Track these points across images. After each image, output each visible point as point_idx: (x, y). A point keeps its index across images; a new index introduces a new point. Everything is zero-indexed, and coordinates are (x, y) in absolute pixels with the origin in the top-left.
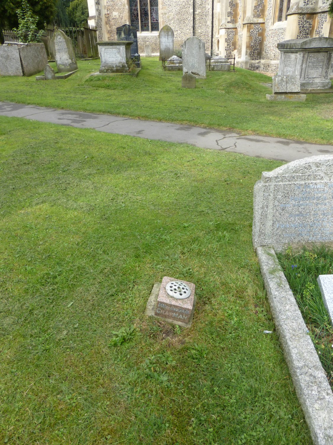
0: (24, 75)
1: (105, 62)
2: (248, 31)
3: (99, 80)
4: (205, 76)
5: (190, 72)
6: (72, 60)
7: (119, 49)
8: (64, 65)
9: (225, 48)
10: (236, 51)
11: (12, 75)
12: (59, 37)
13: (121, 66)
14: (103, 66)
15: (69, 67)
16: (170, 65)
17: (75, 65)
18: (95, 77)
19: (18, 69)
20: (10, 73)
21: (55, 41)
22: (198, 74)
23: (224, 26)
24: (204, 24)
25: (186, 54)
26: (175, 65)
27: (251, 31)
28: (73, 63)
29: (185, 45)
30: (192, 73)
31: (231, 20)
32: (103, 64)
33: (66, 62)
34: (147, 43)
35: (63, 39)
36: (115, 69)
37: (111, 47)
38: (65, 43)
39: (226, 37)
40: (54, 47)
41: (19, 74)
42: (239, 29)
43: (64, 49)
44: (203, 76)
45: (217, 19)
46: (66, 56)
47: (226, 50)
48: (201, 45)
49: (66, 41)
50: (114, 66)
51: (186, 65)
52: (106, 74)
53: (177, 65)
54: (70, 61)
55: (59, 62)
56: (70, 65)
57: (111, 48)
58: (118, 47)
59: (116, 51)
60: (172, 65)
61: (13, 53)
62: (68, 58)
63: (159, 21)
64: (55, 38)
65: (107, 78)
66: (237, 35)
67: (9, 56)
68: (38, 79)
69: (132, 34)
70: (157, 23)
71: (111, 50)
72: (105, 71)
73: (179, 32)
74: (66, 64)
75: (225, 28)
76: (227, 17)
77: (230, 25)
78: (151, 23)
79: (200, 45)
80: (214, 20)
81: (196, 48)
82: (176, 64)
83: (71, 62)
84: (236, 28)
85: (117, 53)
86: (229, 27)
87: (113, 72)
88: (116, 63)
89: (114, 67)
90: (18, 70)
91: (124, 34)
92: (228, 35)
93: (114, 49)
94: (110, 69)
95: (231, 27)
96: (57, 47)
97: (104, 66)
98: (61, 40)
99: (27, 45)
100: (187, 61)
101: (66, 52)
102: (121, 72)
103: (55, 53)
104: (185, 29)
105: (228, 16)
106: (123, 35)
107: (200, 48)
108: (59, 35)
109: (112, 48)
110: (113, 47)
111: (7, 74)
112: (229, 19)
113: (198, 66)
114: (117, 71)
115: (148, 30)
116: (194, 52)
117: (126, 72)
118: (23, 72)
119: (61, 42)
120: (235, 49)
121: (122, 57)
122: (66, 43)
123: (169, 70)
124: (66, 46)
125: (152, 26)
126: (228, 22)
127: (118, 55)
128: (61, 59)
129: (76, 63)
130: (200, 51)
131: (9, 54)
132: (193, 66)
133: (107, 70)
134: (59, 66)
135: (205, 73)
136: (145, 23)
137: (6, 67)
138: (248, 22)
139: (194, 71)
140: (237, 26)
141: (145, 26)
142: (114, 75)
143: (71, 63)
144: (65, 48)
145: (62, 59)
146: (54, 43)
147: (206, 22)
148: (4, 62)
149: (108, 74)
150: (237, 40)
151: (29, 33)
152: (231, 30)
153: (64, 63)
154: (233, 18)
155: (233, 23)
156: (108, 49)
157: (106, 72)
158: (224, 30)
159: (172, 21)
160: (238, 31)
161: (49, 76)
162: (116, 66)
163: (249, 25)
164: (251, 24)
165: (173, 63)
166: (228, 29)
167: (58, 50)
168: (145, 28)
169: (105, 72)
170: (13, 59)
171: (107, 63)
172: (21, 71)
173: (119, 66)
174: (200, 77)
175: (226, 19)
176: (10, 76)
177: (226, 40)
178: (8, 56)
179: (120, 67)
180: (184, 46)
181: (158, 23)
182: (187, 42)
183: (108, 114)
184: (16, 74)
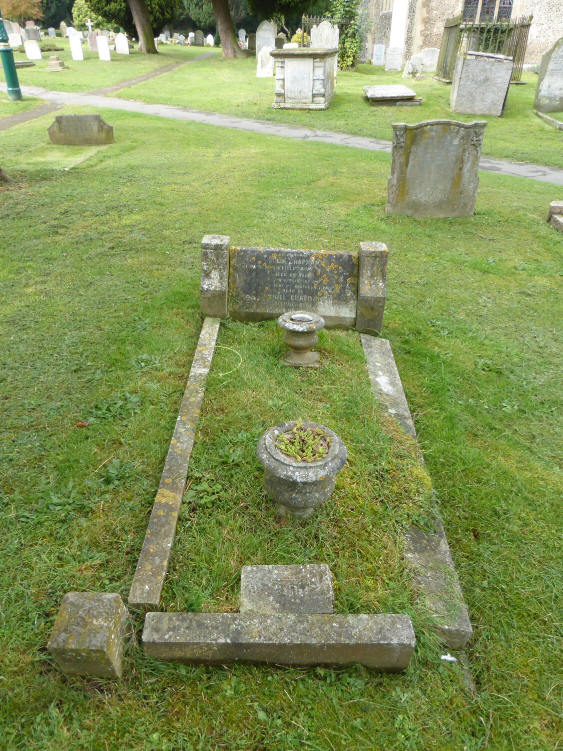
0: (502, 115)
8: (550, 98)
11: (478, 113)
15: (558, 102)
19: (495, 104)
20: (476, 109)
33: (558, 93)
41: (494, 112)
43: (562, 70)
46: (562, 83)
55: (542, 93)
61: (499, 74)
63: (514, 6)
70: (509, 8)
73: (545, 26)
74: (555, 97)
78: (500, 8)
90: (496, 106)
96: (551, 66)
104: (556, 22)
111: (469, 111)
118: (503, 108)
128: (549, 86)
131: (491, 76)
134: (539, 100)
136: (488, 8)
137: (474, 99)
141: (488, 12)
145: (551, 87)
146: (549, 59)
153: (553, 96)
159: (538, 7)
167: (552, 70)
170: (495, 85)
172: (500, 108)
178: (486, 79)
184: (487, 112)
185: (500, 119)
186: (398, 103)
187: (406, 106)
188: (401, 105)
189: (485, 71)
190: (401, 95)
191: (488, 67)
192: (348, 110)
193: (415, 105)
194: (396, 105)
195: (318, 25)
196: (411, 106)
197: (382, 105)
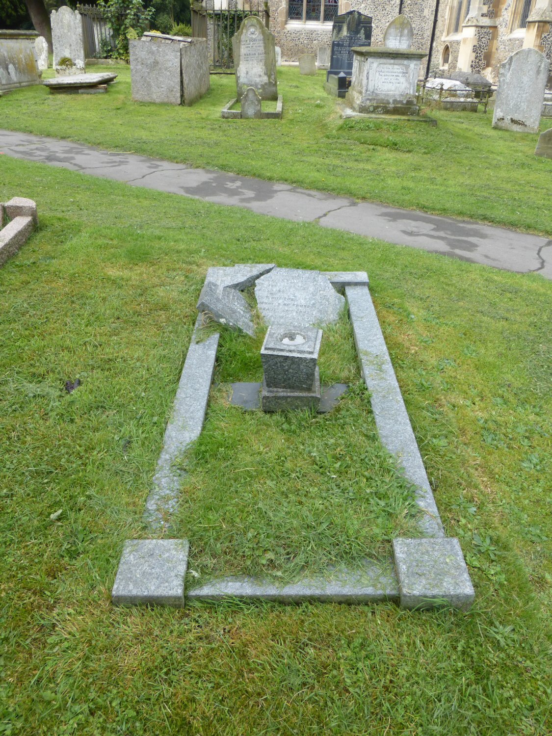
0: (182, 103)
1: (373, 92)
2: (537, 36)
3: (368, 128)
4: (536, 127)
5: (509, 118)
6: (269, 77)
7: (407, 67)
9: (471, 63)
10: (489, 69)
11: (158, 101)
12: (252, 30)
13: (405, 102)
14: (368, 99)
15: (260, 91)
16: (448, 99)
17: (274, 88)
18: (357, 122)
19: (172, 91)
20: (154, 96)
21: (243, 37)
22: (522, 124)
23: (475, 21)
24: (418, 13)
25: (507, 83)
26: (457, 100)
27: (543, 36)
28: (270, 83)
29: (510, 64)
30: (512, 121)
31: (488, 11)
32: (369, 95)
33: (258, 80)
34: (314, 42)
35: (259, 34)
36: (392, 106)
37: (392, 61)
38: (261, 44)
39: (476, 43)
40: (239, 48)
41: (173, 100)
42: (502, 30)
43: (257, 55)
44: (533, 129)
45: (448, 7)
46: (260, 70)
47: (472, 66)
48: (543, 66)
49: (264, 39)
50: (391, 101)
51: (503, 104)
52: (373, 116)
53: (462, 100)
54: (265, 79)
55: (242, 80)
56: (263, 86)
57: (391, 64)
58: (406, 62)
59: (401, 70)
60: (453, 99)
61: (167, 57)
62: (262, 74)
64: (244, 31)
65: (385, 127)
66: (495, 41)
67: (158, 63)
68: (226, 115)
69: (362, 31)
71: (390, 67)
72: (371, 109)
74: (256, 85)
75: (476, 26)
76: (482, 5)
77: (486, 21)
78: (325, 6)
79: (540, 66)
80: (440, 9)
81: (531, 73)
82: (459, 97)
83: (267, 81)
84: (496, 27)
85: (401, 75)
86: (483, 25)
87: (387, 112)
88: (394, 95)
89: (389, 103)
90: (173, 93)
91: (348, 29)
92: (480, 40)
93: (396, 67)
94: (383, 107)
95: (486, 25)
96: (243, 50)
97: (370, 100)
98: (254, 36)
99: (190, 42)
100: (507, 96)
101: (261, 61)
102: (403, 114)
103: (239, 60)
105: (484, 4)
106: (345, 32)
107: (538, 72)
108: (252, 25)
109: (394, 64)
110: (397, 61)
111: (147, 99)
112: (485, 9)
113: (528, 107)
114: (396, 111)
115: (317, 18)
116: (525, 79)
117: (412, 114)
118: (182, 96)
119: (255, 40)
120: (488, 65)
121: (410, 83)
122: (264, 43)
123: (446, 109)
124: (262, 48)
125: (325, 11)
126: (482, 16)
127: (402, 80)
128: (247, 73)
129: (275, 85)
130: (537, 79)
131: (160, 59)
132: (517, 107)
133: (376, 108)
134: (241, 88)
135: (537, 123)
136: (314, 6)
137: (149, 85)
138: (541, 19)
139: (516, 117)
140: (497, 23)
141: (314, 10)
142: (394, 120)
143: (266, 84)
144: (260, 52)
145: (250, 73)
146: (240, 42)
147: (422, 11)
148: (146, 74)
149: (377, 116)
150: (494, 50)
151: (128, 11)
152: (485, 30)
153: (253, 83)
154: (493, 7)
155: (491, 17)
156: (385, 66)
157: (373, 112)
158: (473, 29)
159: (363, 5)
160: (500, 33)
161: (251, 111)
162: (395, 101)
163: (541, 24)
164: (545, 22)
165: (454, 96)
166: (482, 27)
167: (245, 55)
168: (314, 14)
169: (369, 112)
170: (166, 69)
171: (377, 95)
172: (179, 95)
173: (401, 102)
174: (526, 130)
175: (480, 9)
176: (154, 103)
177: (475, 49)
178: (156, 63)
179: (403, 104)
180: (507, 67)
181: (336, 6)
182: (514, 59)
183: (486, 222)
184: (166, 100)
185: (180, 107)
186: (80, 91)
187: (88, 94)
188: (82, 93)
189: (152, 53)
190: (78, 81)
191: (154, 48)
192: (21, 98)
193: (99, 93)
194: (78, 93)
195: (57, 10)
196: (95, 93)
197: (60, 93)
